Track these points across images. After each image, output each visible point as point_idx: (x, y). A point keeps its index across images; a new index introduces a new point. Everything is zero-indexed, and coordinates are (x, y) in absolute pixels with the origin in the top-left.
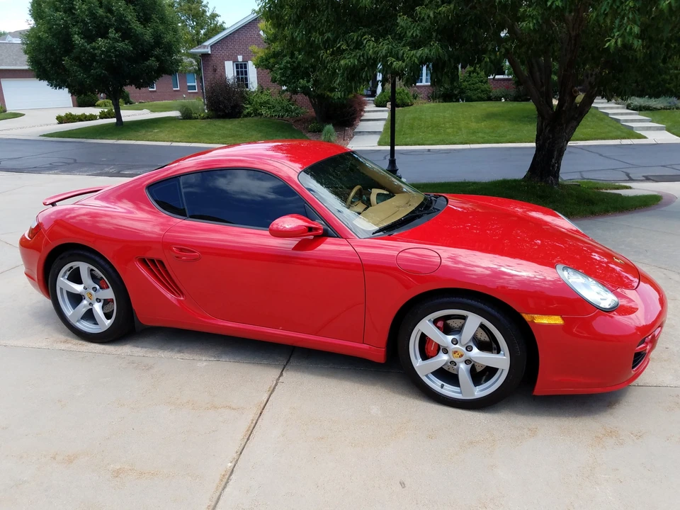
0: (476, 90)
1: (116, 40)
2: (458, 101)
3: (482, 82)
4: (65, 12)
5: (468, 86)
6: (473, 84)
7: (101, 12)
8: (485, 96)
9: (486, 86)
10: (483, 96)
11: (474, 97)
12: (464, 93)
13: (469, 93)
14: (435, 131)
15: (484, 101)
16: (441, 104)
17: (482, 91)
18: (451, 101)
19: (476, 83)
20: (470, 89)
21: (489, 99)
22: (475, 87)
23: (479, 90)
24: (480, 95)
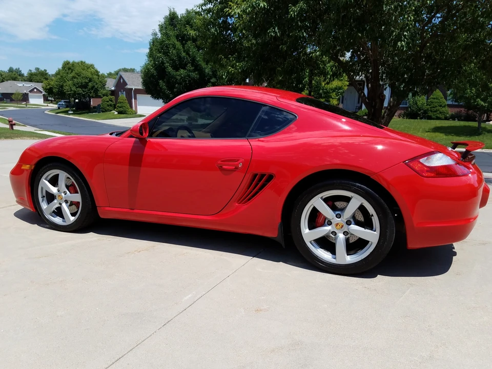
0: (435, 112)
1: (190, 71)
2: (421, 118)
3: (441, 106)
4: (164, 54)
5: (429, 109)
6: (434, 107)
7: (184, 54)
8: (443, 117)
9: (444, 109)
10: (441, 116)
11: (434, 117)
12: (427, 113)
13: (430, 114)
16: (408, 120)
17: (440, 113)
18: (416, 118)
19: (436, 107)
20: (431, 111)
21: (446, 119)
22: (435, 110)
23: (438, 112)
24: (438, 115)
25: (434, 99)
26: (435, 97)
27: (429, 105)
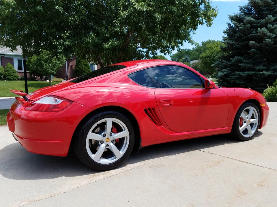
2: (3, 80)
3: (14, 72)
5: (8, 74)
6: (10, 73)
8: (16, 79)
9: (16, 74)
11: (11, 79)
12: (6, 77)
13: (9, 77)
14: (5, 91)
15: (16, 80)
17: (15, 76)
19: (12, 73)
20: (9, 75)
21: (18, 80)
22: (11, 75)
23: (13, 76)
24: (14, 78)
25: (9, 68)
26: (9, 67)
27: (7, 72)
